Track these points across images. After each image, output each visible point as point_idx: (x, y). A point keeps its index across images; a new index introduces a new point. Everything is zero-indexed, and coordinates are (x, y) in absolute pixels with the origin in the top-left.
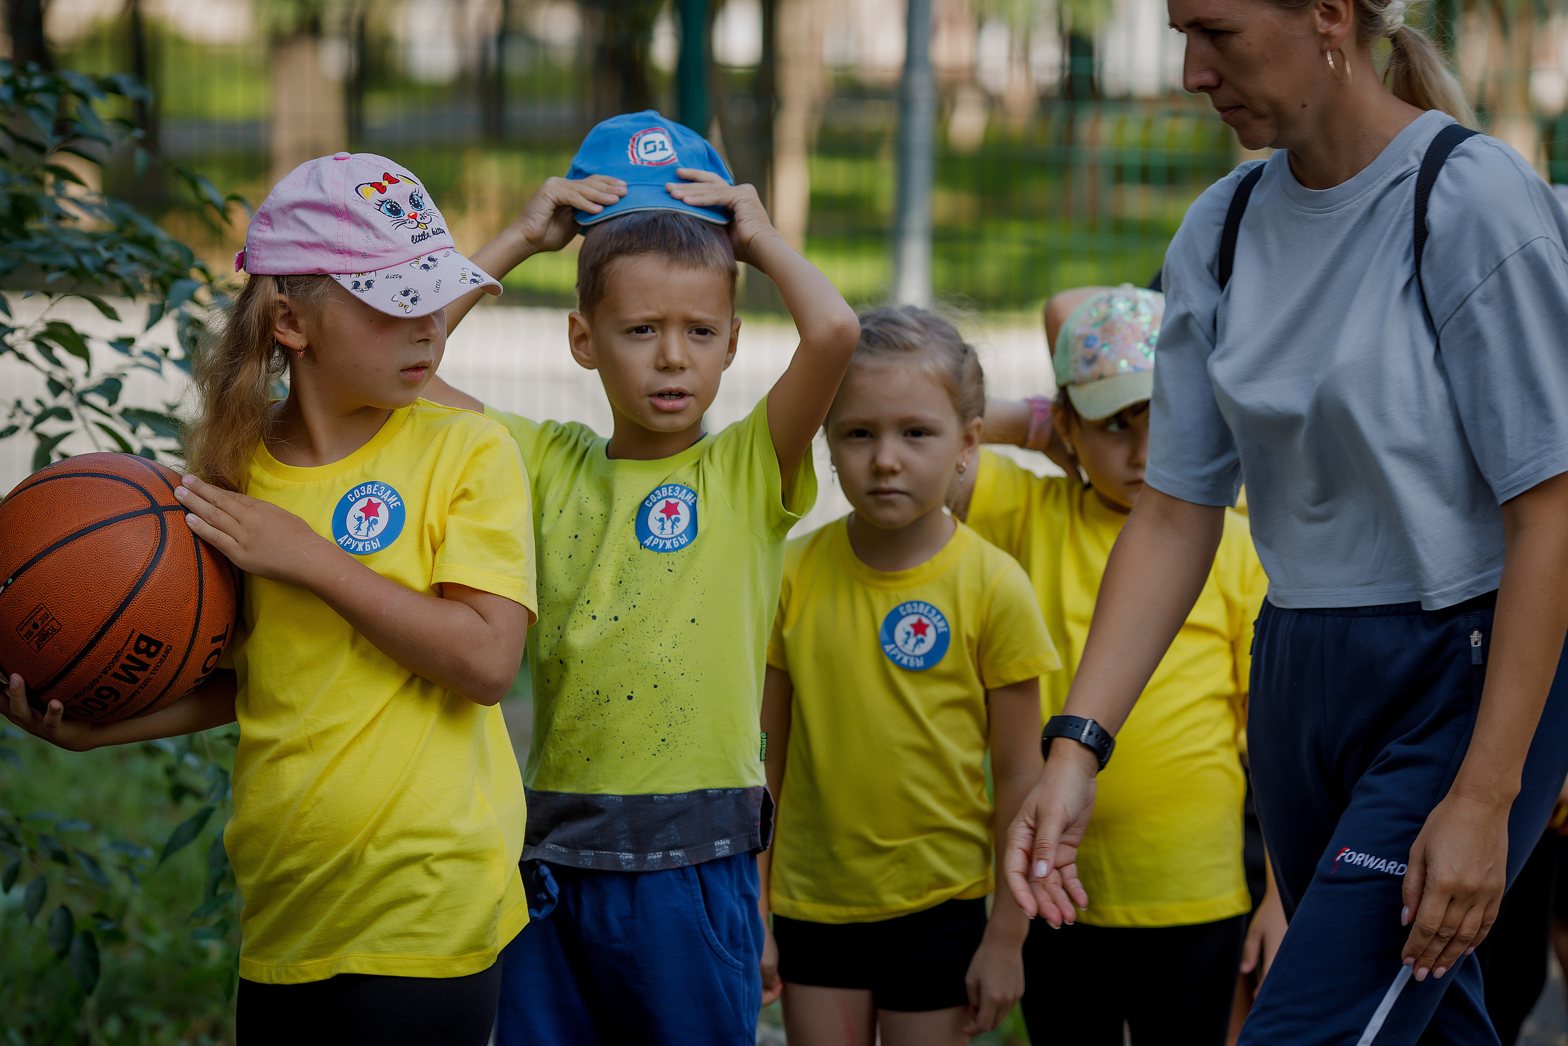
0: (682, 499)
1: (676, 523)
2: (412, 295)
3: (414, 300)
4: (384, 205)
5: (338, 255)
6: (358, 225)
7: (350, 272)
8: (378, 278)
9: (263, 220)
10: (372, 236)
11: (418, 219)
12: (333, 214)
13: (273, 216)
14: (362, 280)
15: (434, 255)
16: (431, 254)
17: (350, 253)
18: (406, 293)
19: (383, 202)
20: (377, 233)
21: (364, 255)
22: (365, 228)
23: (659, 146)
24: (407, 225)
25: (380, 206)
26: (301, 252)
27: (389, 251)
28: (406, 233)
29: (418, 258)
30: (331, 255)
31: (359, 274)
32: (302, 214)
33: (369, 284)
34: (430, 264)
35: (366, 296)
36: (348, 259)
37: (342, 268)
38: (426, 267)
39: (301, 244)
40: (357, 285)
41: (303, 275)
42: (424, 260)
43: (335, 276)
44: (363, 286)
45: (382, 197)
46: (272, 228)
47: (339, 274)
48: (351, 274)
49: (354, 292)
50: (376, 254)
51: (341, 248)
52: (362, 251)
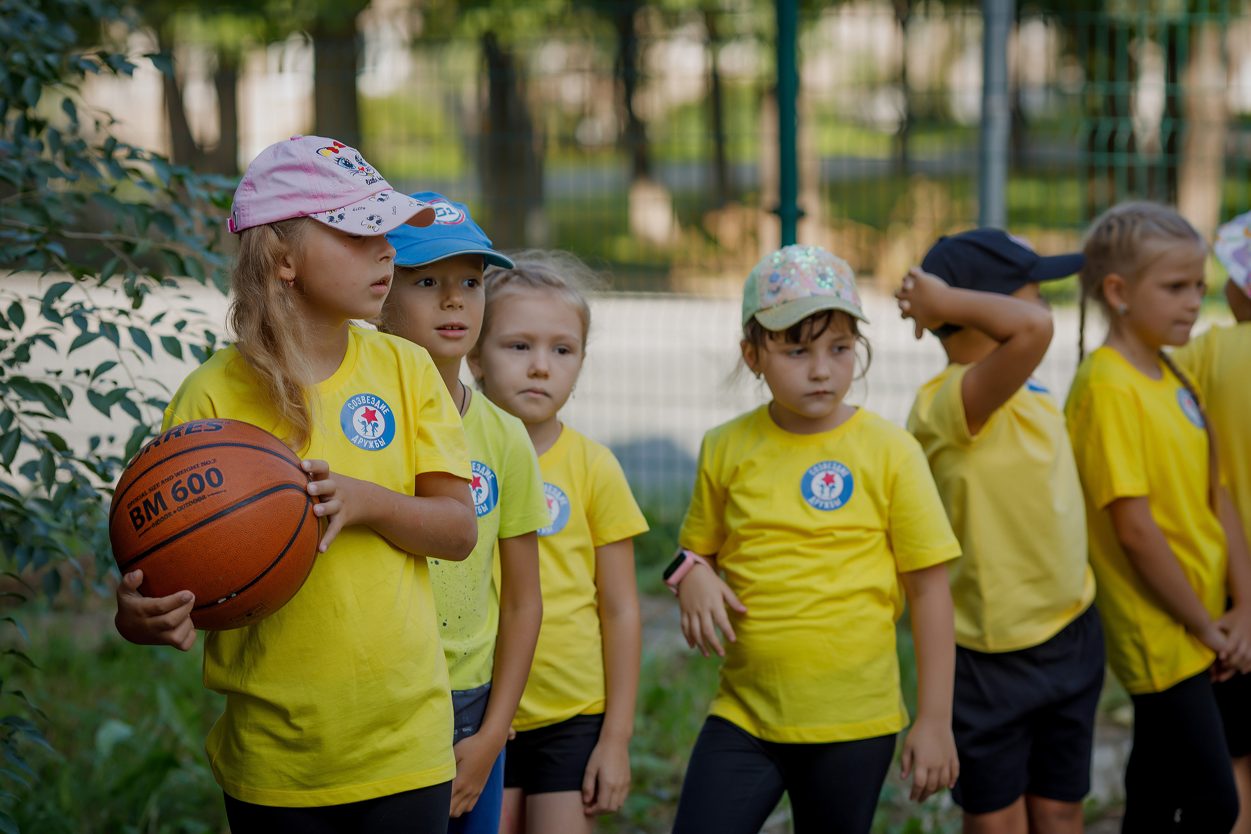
0: (483, 474)
1: (479, 494)
2: (376, 219)
3: (378, 222)
4: (340, 160)
5: (313, 200)
6: (325, 175)
7: (325, 210)
8: (347, 212)
9: (247, 188)
10: (338, 183)
11: (365, 170)
12: (304, 171)
13: (256, 182)
14: (335, 215)
15: (385, 192)
16: (382, 192)
17: (323, 196)
18: (371, 218)
19: (339, 159)
20: (340, 179)
21: (334, 197)
22: (331, 177)
23: (447, 212)
24: (360, 173)
25: (338, 161)
26: (283, 203)
27: (352, 191)
28: (361, 178)
29: (374, 195)
30: (307, 200)
31: (331, 211)
32: (278, 175)
33: (341, 217)
34: (384, 197)
35: (341, 226)
36: (322, 201)
37: (318, 208)
38: (381, 200)
39: (283, 197)
40: (332, 219)
41: (287, 220)
42: (379, 196)
43: (313, 216)
44: (336, 218)
45: (338, 155)
46: (255, 190)
47: (316, 213)
48: (325, 212)
49: (331, 224)
50: (343, 195)
51: (315, 194)
52: (332, 193)
